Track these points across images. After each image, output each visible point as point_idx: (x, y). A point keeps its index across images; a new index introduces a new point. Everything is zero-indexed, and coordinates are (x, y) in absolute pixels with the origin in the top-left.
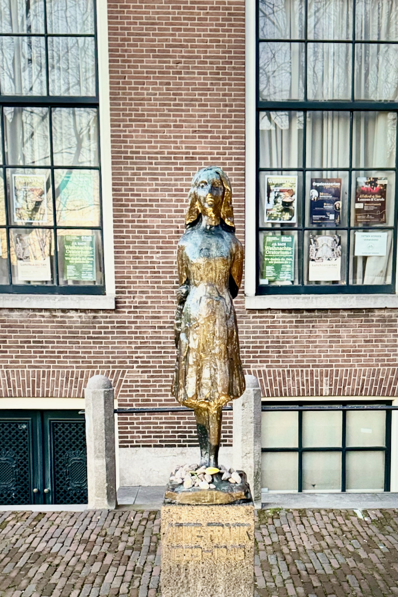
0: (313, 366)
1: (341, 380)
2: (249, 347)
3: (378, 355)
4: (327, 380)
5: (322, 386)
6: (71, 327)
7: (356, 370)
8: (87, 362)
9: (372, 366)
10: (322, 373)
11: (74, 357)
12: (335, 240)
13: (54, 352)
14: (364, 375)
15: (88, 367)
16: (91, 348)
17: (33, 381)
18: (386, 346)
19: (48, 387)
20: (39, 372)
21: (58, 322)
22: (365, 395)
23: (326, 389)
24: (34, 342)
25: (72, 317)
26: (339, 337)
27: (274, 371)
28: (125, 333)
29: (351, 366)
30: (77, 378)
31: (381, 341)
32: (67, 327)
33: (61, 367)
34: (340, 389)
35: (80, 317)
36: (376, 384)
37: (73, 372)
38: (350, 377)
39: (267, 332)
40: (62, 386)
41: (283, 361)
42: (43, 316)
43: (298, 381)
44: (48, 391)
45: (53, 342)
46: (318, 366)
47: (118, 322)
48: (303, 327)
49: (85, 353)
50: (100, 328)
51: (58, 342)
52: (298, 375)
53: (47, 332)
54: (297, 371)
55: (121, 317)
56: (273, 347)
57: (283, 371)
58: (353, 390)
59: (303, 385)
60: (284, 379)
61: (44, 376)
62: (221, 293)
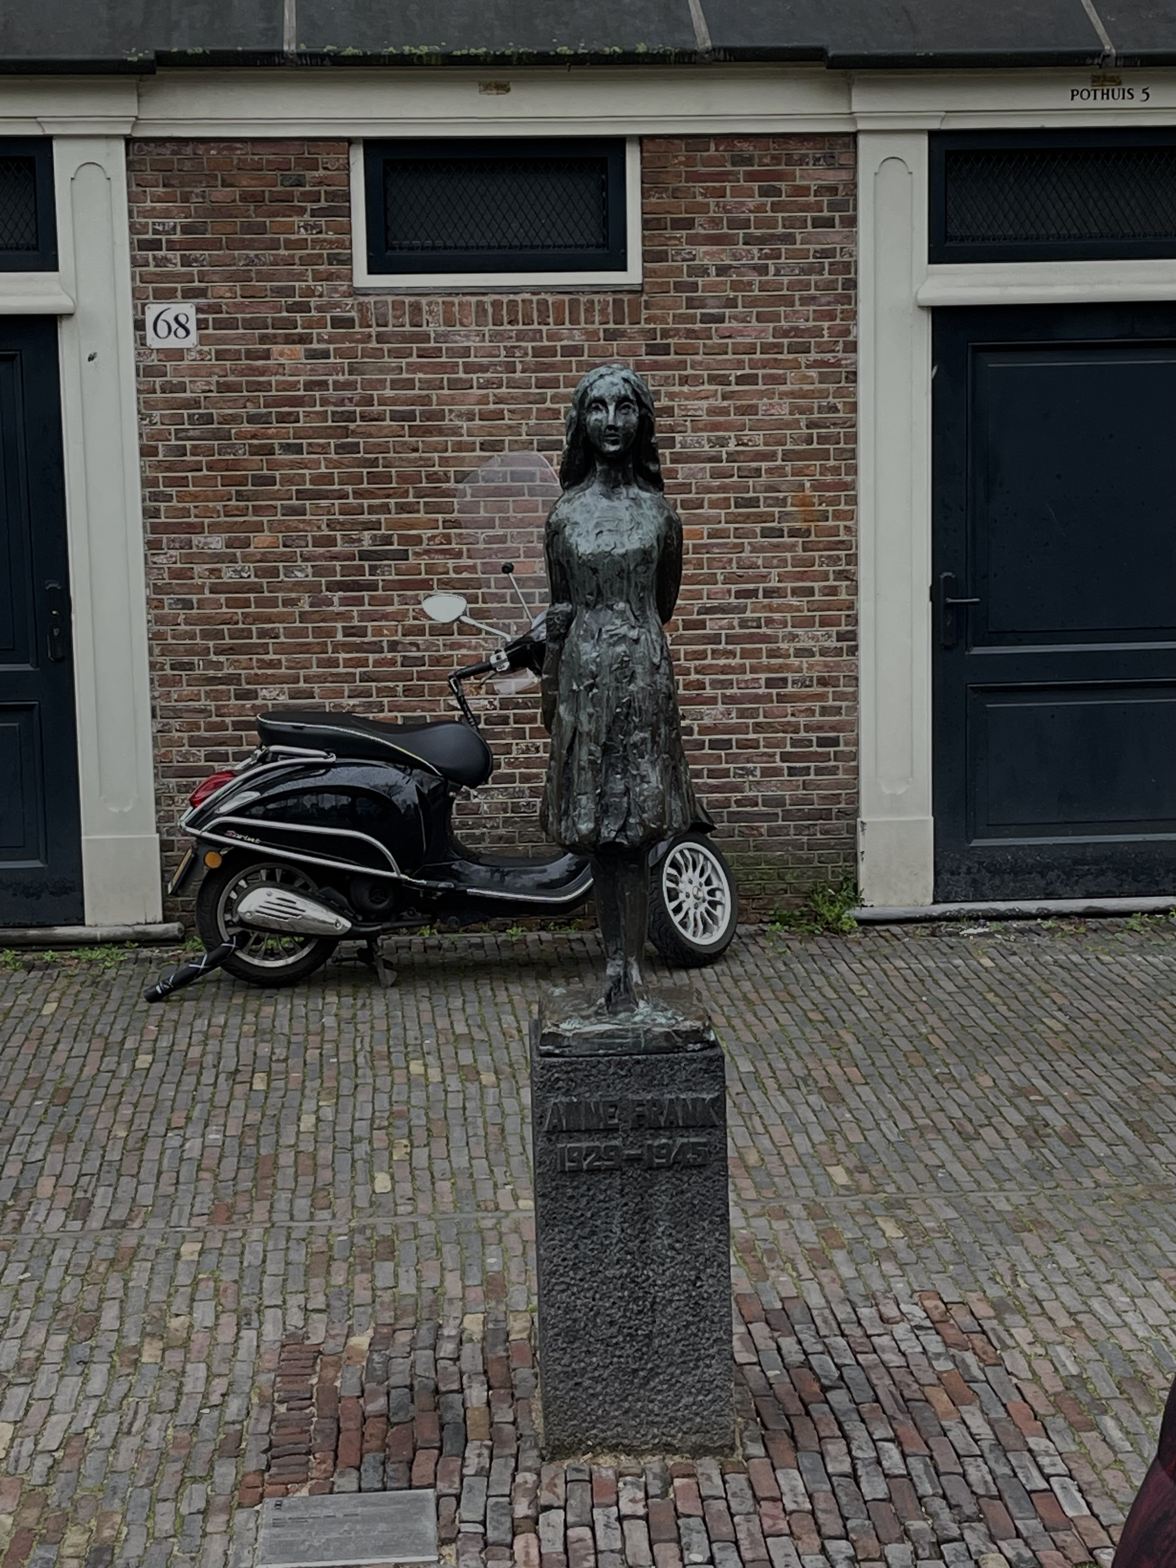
62: (641, 620)
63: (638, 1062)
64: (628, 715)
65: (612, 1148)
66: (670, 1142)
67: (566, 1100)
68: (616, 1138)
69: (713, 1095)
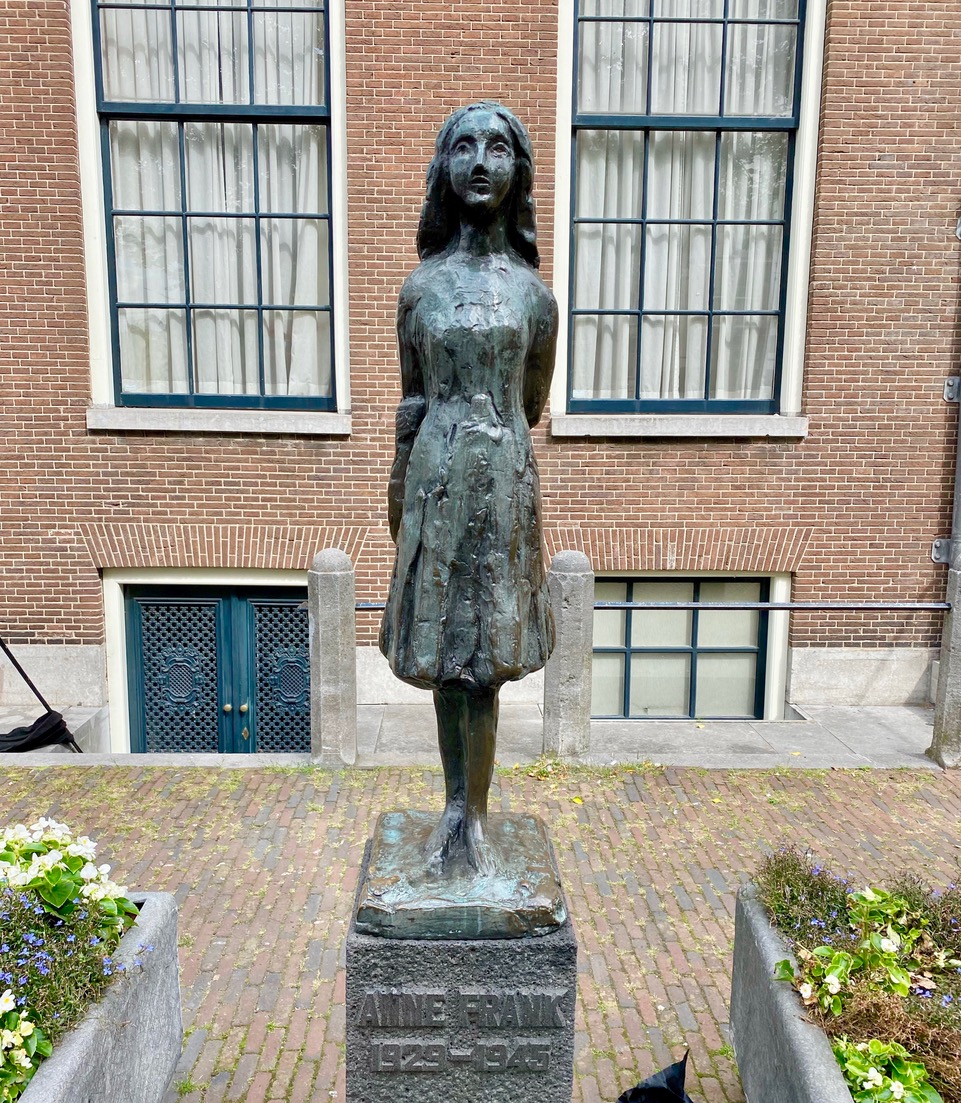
0: (652, 525)
1: (694, 545)
2: (555, 495)
3: (753, 510)
4: (673, 546)
5: (665, 555)
6: (282, 462)
7: (718, 532)
8: (307, 515)
9: (743, 525)
10: (665, 534)
11: (288, 508)
13: (257, 499)
14: (730, 540)
15: (309, 523)
16: (314, 493)
17: (225, 543)
18: (766, 495)
19: (247, 553)
20: (233, 530)
21: (262, 453)
22: (732, 570)
23: (671, 561)
24: (226, 483)
25: (286, 446)
26: (695, 480)
27: (593, 532)
28: (365, 471)
29: (712, 525)
30: (291, 540)
31: (758, 488)
32: (278, 462)
33: (266, 522)
34: (693, 561)
35: (296, 446)
36: (749, 553)
37: (285, 530)
38: (709, 541)
39: (583, 472)
40: (268, 552)
41: (606, 518)
42: (240, 444)
43: (629, 546)
44: (247, 560)
45: (256, 484)
46: (660, 525)
47: (355, 455)
48: (639, 464)
49: (305, 500)
50: (326, 463)
51: (263, 484)
52: (629, 538)
53: (246, 469)
54: (628, 533)
55: (359, 447)
56: (591, 495)
57: (607, 532)
58: (714, 562)
59: (636, 554)
60: (607, 543)
61: (240, 536)
62: (504, 417)
63: (473, 949)
64: (483, 529)
65: (436, 1048)
66: (505, 1043)
67: (384, 990)
68: (441, 1036)
69: (561, 992)
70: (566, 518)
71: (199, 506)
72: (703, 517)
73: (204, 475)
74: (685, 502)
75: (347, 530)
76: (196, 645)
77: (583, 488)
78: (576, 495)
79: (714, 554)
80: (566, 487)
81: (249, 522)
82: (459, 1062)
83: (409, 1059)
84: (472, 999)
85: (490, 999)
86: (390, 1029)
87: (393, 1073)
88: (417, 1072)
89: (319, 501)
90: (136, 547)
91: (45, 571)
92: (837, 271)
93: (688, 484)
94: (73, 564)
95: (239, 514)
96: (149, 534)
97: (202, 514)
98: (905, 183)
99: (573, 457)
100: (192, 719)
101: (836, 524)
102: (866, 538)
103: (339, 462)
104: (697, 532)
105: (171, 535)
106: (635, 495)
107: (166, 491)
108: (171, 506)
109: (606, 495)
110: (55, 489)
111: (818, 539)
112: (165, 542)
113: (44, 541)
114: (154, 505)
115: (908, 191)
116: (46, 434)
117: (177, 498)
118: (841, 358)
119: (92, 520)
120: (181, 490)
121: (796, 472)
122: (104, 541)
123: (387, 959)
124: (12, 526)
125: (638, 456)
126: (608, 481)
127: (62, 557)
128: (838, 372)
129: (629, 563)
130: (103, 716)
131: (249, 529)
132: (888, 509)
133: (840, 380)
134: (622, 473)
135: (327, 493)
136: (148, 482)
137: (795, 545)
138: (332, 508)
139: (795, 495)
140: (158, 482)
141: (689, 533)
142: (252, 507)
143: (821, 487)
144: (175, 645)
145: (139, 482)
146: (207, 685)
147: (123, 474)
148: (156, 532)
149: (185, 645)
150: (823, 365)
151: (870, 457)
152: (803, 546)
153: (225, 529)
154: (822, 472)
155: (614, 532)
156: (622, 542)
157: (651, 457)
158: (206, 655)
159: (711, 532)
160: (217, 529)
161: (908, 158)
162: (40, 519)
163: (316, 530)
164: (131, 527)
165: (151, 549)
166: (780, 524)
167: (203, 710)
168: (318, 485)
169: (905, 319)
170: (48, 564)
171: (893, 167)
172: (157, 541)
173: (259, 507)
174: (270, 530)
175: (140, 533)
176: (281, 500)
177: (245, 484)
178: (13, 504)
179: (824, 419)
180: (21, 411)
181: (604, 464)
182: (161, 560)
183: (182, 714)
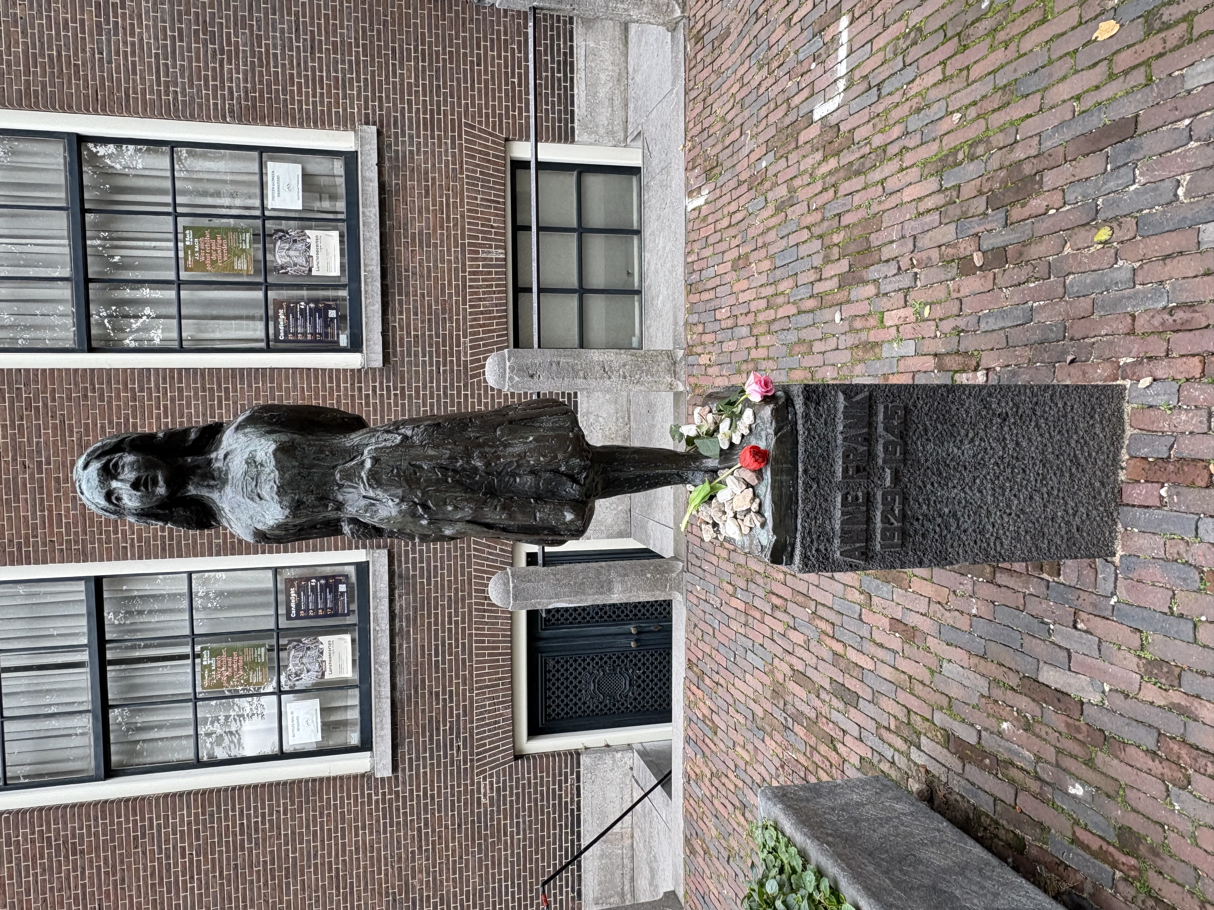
0: (464, 271)
1: (482, 232)
2: (438, 362)
3: (447, 177)
4: (483, 252)
5: (491, 259)
6: (415, 608)
7: (469, 210)
8: (463, 585)
9: (462, 186)
10: (472, 259)
11: (456, 603)
12: (280, 238)
13: (450, 630)
14: (476, 199)
15: (470, 584)
16: (443, 579)
17: (490, 655)
18: (433, 165)
19: (498, 636)
20: (477, 648)
21: (408, 626)
22: (504, 197)
23: (497, 254)
24: (437, 655)
25: (401, 606)
26: (421, 233)
27: (472, 327)
29: (462, 217)
31: (426, 173)
32: (415, 612)
33: (470, 620)
34: (496, 234)
35: (400, 596)
36: (489, 182)
37: (476, 604)
38: (478, 218)
39: (416, 336)
41: (458, 314)
42: (401, 646)
43: (484, 293)
44: (503, 636)
45: (436, 631)
46: (464, 264)
48: (407, 285)
49: (450, 588)
50: (414, 569)
51: (436, 624)
52: (476, 293)
53: (423, 639)
54: (472, 294)
56: (437, 329)
58: (497, 215)
59: (491, 286)
60: (482, 313)
63: (805, 471)
65: (884, 498)
66: (881, 441)
67: (837, 542)
68: (875, 494)
69: (841, 397)
70: (459, 352)
71: (457, 677)
72: (456, 225)
73: (430, 676)
74: (442, 241)
75: (475, 550)
76: (580, 673)
77: (430, 336)
78: (437, 343)
79: (490, 214)
80: (431, 353)
81: (470, 635)
82: (896, 478)
83: (893, 520)
84: (845, 470)
85: (846, 456)
86: (869, 538)
87: (904, 534)
88: (903, 513)
89: (449, 575)
90: (495, 729)
91: (518, 803)
92: (215, 97)
93: (424, 240)
94: (511, 780)
95: (463, 644)
96: (483, 719)
97: (464, 675)
98: (124, 29)
99: (402, 346)
100: (644, 673)
101: (459, 98)
102: (472, 71)
103: (414, 559)
104: (469, 230)
105: (484, 700)
106: (436, 288)
107: (445, 706)
108: (458, 701)
109: (437, 315)
110: (446, 800)
111: (473, 117)
112: (490, 705)
113: (492, 805)
114: (458, 716)
115: (132, 25)
116: (398, 810)
117: (451, 697)
118: (300, 93)
119: (472, 767)
120: (444, 693)
121: (411, 137)
122: (490, 756)
123: (812, 542)
124: (479, 832)
125: (400, 285)
126: (423, 313)
127: (505, 790)
128: (314, 96)
129: (500, 292)
130: (641, 749)
131: (476, 635)
132: (444, 49)
133: (322, 94)
134: (415, 301)
135: (442, 568)
136: (438, 722)
137: (480, 137)
138: (456, 564)
139: (433, 138)
140: (438, 714)
141: (470, 237)
142: (457, 633)
143: (425, 113)
144: (580, 691)
145: (438, 729)
146: (614, 662)
147: (431, 743)
148: (481, 713)
149: (580, 682)
150: (308, 110)
151: (394, 65)
152: (480, 130)
153: (477, 655)
154: (410, 111)
155: (471, 307)
156: (480, 299)
157: (400, 274)
158: (588, 664)
159: (469, 217)
160: (478, 662)
161: (99, 25)
162: (472, 811)
163: (476, 577)
164: (477, 734)
165: (496, 716)
166: (461, 151)
167: (635, 665)
168: (436, 576)
169: (259, 29)
170: (511, 801)
171: (109, 41)
172: (489, 712)
173: (457, 628)
174: (476, 616)
175: (483, 726)
176: (450, 608)
177: (436, 640)
178: (460, 832)
179: (359, 110)
180: (378, 832)
181: (408, 318)
182: (506, 708)
183: (640, 681)
